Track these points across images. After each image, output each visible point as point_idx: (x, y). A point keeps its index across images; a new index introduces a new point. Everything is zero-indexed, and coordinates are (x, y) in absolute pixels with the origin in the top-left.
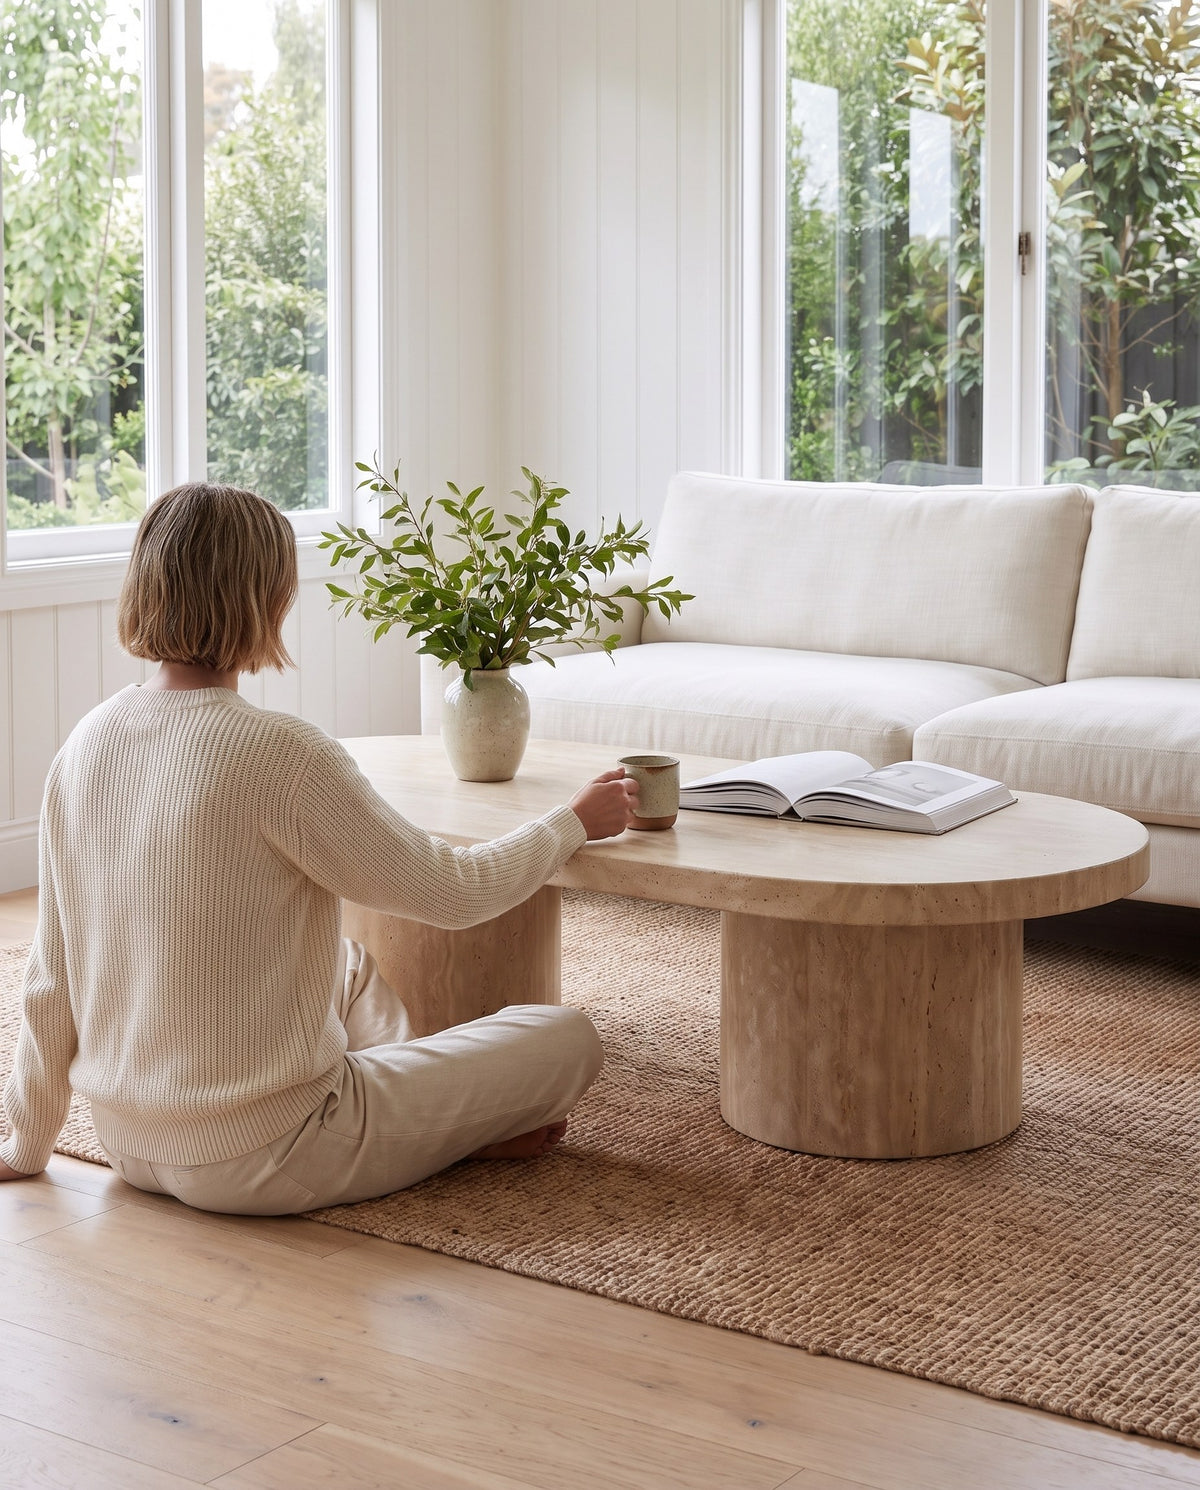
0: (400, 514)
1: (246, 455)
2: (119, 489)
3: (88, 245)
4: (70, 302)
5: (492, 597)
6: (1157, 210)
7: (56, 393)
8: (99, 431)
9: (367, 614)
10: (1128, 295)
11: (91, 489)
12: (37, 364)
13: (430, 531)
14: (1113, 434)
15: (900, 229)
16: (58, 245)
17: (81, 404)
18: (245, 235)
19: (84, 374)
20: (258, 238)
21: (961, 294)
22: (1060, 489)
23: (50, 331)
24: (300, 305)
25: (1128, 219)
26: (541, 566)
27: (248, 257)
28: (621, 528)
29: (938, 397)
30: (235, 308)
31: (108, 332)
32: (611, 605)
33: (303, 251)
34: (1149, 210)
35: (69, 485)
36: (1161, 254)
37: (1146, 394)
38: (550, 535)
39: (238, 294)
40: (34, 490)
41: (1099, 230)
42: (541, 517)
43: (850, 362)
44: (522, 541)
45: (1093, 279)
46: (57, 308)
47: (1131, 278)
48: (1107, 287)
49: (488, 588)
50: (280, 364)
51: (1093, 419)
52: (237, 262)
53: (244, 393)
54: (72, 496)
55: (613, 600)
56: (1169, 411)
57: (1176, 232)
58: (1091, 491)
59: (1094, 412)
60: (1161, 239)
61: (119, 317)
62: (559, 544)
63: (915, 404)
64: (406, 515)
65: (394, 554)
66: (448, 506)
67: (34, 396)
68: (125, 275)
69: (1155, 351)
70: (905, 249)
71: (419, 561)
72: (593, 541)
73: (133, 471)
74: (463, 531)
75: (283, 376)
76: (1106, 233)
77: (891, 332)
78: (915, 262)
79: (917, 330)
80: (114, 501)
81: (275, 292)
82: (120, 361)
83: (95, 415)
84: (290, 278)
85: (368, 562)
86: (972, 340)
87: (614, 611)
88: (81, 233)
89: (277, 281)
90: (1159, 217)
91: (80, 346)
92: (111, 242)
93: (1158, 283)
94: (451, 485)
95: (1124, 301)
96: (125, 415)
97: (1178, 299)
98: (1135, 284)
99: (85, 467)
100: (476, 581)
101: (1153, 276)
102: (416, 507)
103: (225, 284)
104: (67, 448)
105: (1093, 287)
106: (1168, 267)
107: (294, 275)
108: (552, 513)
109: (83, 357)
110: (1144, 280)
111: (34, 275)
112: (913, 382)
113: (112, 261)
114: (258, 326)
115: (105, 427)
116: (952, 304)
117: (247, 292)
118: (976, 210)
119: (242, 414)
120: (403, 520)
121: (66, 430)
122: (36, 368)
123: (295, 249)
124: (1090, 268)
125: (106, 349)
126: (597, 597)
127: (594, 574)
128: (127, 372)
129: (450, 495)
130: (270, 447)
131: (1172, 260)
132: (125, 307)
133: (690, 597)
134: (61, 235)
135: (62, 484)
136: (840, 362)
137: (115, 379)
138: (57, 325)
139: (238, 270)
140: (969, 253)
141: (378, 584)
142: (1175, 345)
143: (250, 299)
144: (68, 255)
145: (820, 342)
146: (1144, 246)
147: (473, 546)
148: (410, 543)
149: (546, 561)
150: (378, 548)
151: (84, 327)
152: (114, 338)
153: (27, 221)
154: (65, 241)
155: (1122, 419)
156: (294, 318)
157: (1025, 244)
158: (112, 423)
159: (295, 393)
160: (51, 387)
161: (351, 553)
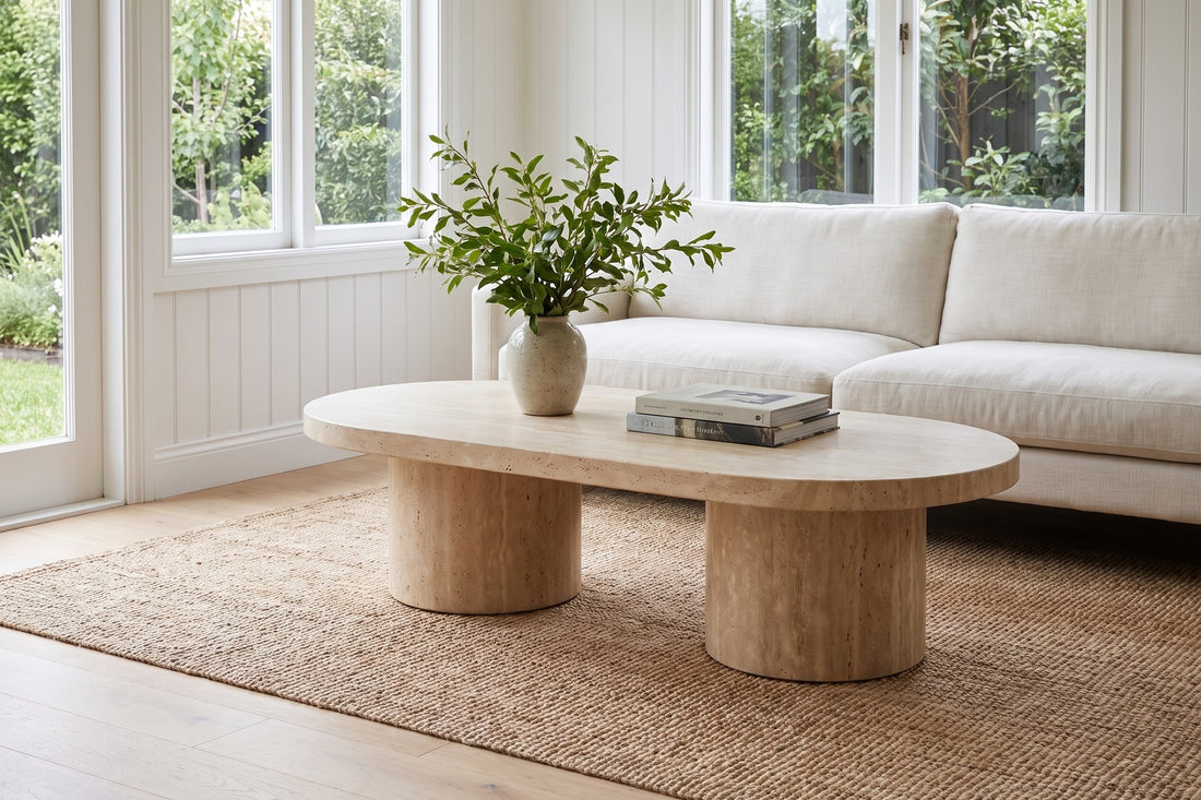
0: (470, 180)
1: (338, 186)
2: (247, 210)
3: (225, 36)
4: (211, 77)
5: (552, 251)
6: (996, 11)
7: (200, 142)
8: (231, 169)
9: (441, 269)
10: (974, 73)
11: (225, 210)
12: (188, 120)
13: (496, 195)
14: (965, 172)
15: (810, 26)
16: (203, 35)
17: (218, 149)
18: (339, 29)
19: (221, 128)
20: (348, 32)
21: (854, 71)
22: (931, 207)
23: (197, 97)
24: (378, 80)
25: (974, 20)
26: (597, 224)
27: (340, 45)
28: (666, 190)
29: (837, 146)
30: (331, 81)
31: (239, 99)
32: (660, 257)
33: (381, 41)
34: (988, 13)
35: (211, 206)
36: (997, 44)
37: (988, 143)
38: (605, 196)
39: (334, 70)
40: (186, 211)
41: (953, 27)
42: (596, 182)
43: (773, 121)
44: (578, 202)
45: (950, 62)
46: (203, 81)
47: (976, 61)
48: (961, 68)
49: (549, 244)
50: (362, 123)
51: (949, 162)
52: (332, 49)
53: (336, 142)
54: (212, 214)
55: (661, 253)
56: (1005, 157)
57: (1009, 28)
58: (957, 209)
59: (948, 157)
60: (998, 35)
61: (246, 89)
62: (614, 202)
63: (821, 150)
64: (476, 181)
65: (465, 215)
66: (512, 173)
67: (185, 144)
68: (251, 58)
69: (993, 113)
70: (813, 42)
71: (487, 221)
72: (644, 200)
73: (258, 198)
74: (524, 195)
75: (366, 130)
76: (959, 29)
77: (803, 99)
78: (821, 49)
79: (821, 99)
80: (243, 218)
81: (358, 71)
82: (247, 119)
83: (229, 159)
84: (369, 61)
85: (442, 223)
86: (862, 106)
87: (664, 262)
88: (220, 26)
89: (360, 62)
90: (996, 18)
91: (218, 108)
92: (241, 33)
93: (996, 64)
94: (513, 154)
95: (970, 78)
96: (250, 159)
97: (1012, 75)
98: (979, 65)
99: (221, 194)
100: (537, 239)
101: (992, 59)
102: (484, 174)
103: (325, 64)
104: (208, 182)
105: (948, 68)
106: (1003, 54)
107: (372, 59)
108: (604, 178)
109: (220, 116)
110: (986, 63)
111: (186, 58)
112: (819, 135)
113: (242, 48)
114: (347, 95)
115: (236, 167)
116: (846, 80)
117: (340, 70)
118: (865, 11)
119: (335, 157)
120: (472, 186)
121: (207, 170)
122: (187, 123)
123: (374, 40)
124: (947, 53)
125: (236, 112)
126: (648, 250)
127: (645, 229)
128: (252, 126)
129: (513, 164)
130: (355, 180)
131: (1007, 48)
132: (251, 81)
133: (730, 249)
134: (206, 28)
135: (204, 206)
136: (766, 121)
137: (244, 133)
138: (202, 94)
139: (333, 55)
140: (859, 42)
141: (450, 241)
142: (1006, 110)
143: (343, 75)
144: (211, 43)
145: (752, 106)
146: (986, 39)
147: (535, 209)
148: (479, 206)
149: (601, 219)
150: (450, 210)
151: (221, 94)
152: (243, 104)
153: (181, 19)
154: (208, 32)
155: (971, 161)
156: (373, 88)
157: (905, 33)
158: (242, 165)
159: (374, 143)
160: (198, 138)
161: (427, 216)
